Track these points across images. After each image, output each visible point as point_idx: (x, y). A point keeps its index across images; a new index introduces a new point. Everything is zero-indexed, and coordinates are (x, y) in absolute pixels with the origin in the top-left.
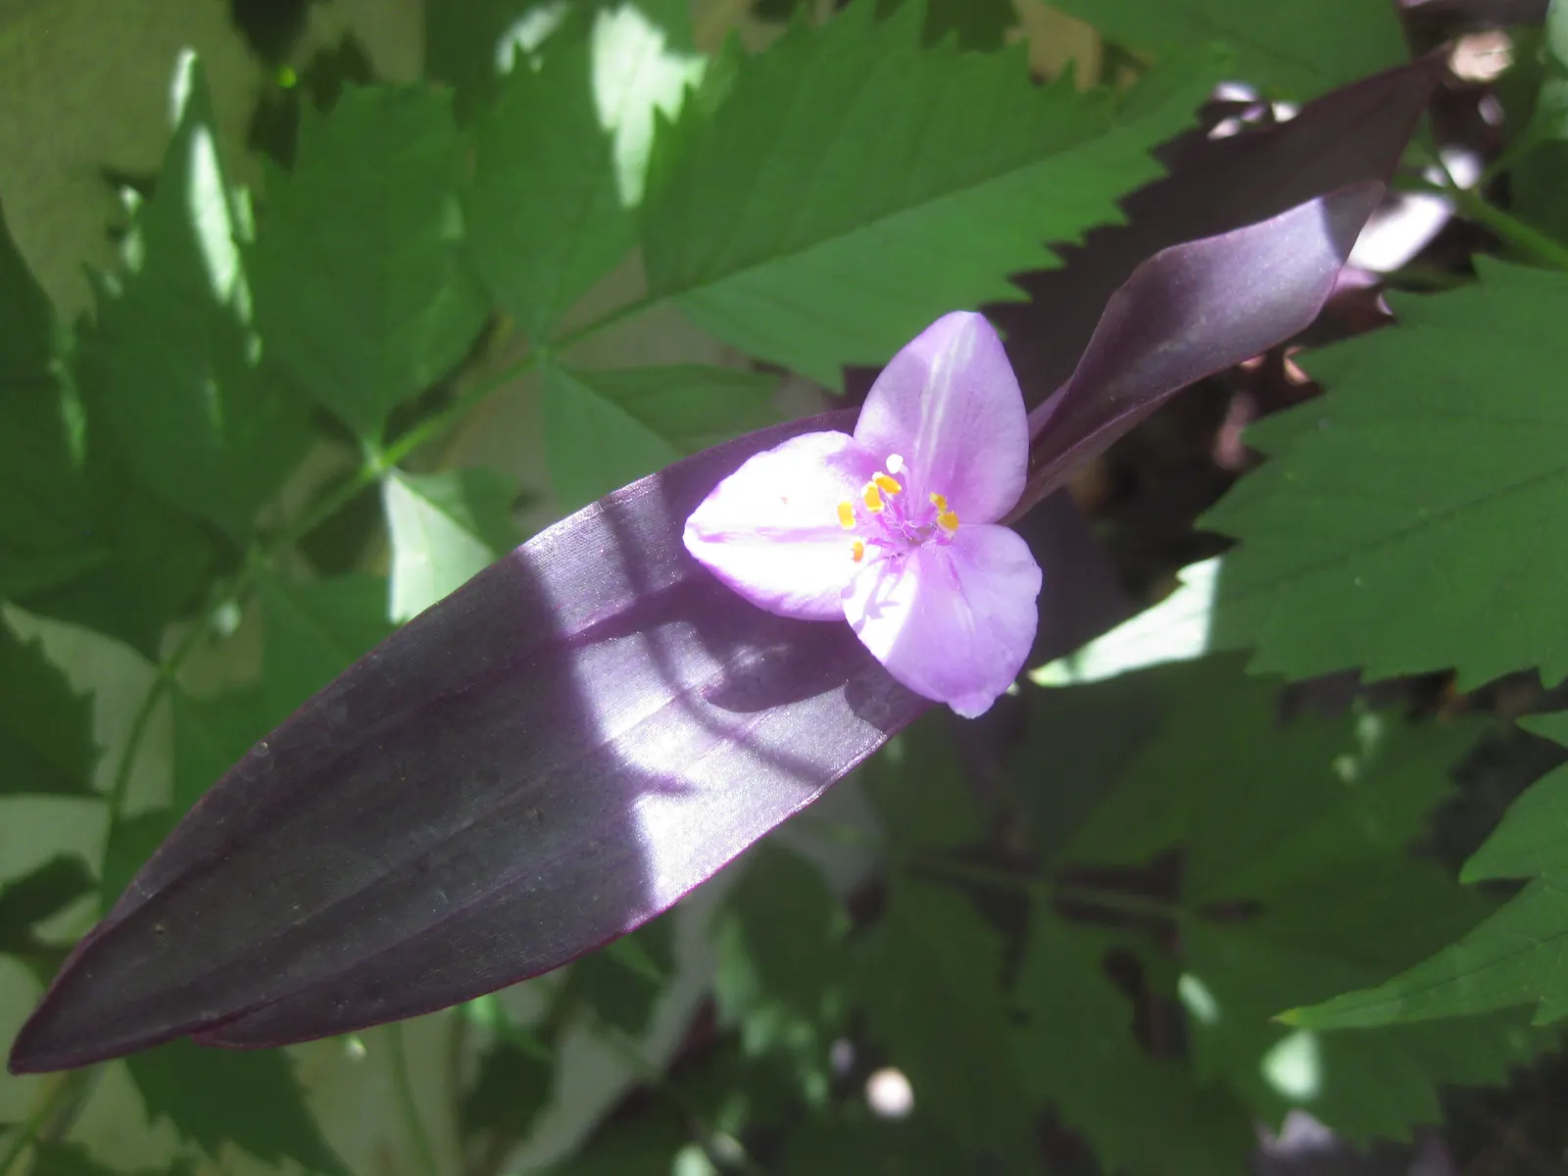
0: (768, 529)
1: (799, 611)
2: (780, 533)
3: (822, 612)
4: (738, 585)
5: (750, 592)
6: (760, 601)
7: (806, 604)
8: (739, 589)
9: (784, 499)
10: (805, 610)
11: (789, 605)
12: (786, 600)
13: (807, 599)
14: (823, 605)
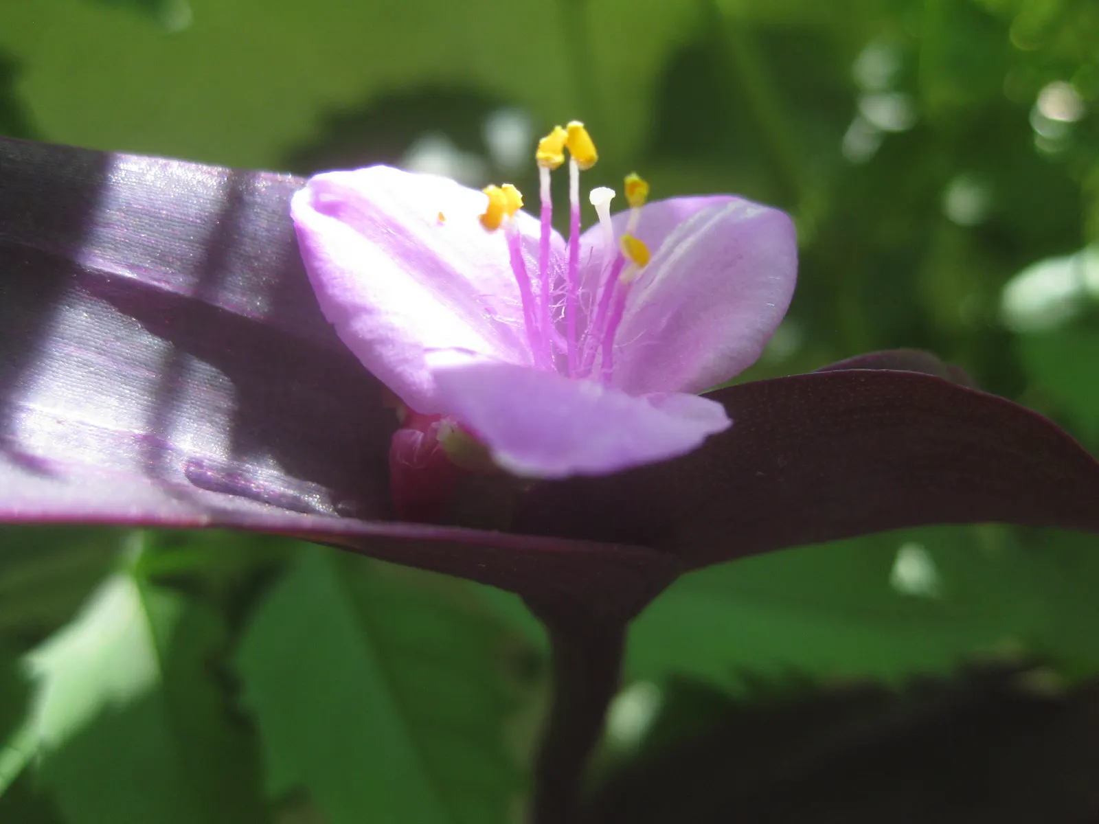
0: (400, 230)
1: (368, 345)
2: (408, 244)
3: (399, 369)
4: (316, 264)
5: (325, 279)
6: (330, 299)
7: (384, 341)
8: (314, 270)
9: (441, 217)
10: (380, 349)
11: (362, 326)
12: (365, 317)
13: (390, 335)
14: (406, 361)
